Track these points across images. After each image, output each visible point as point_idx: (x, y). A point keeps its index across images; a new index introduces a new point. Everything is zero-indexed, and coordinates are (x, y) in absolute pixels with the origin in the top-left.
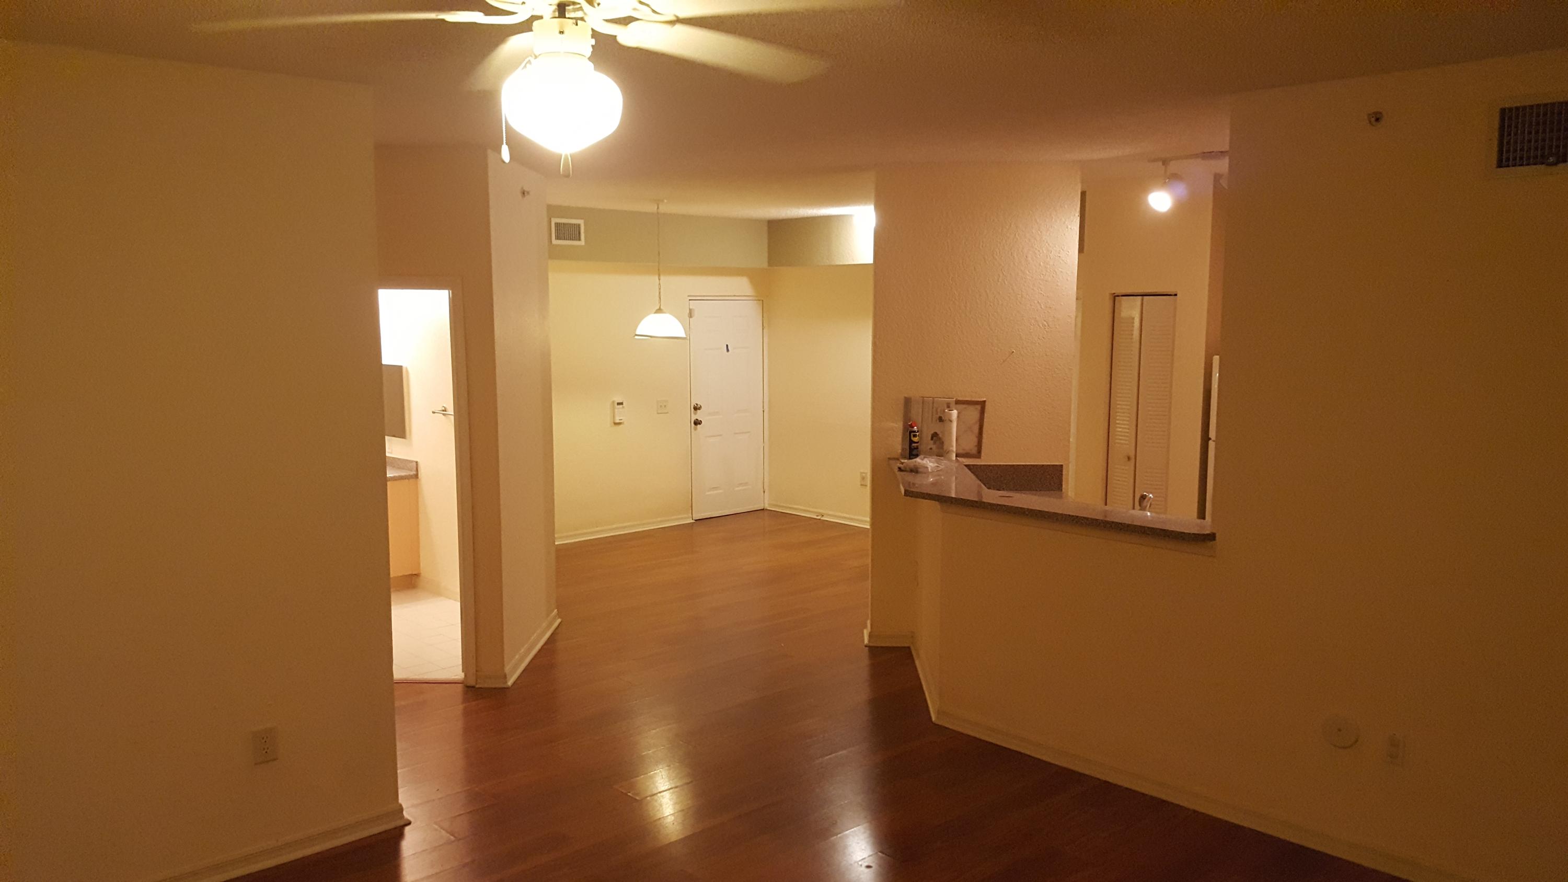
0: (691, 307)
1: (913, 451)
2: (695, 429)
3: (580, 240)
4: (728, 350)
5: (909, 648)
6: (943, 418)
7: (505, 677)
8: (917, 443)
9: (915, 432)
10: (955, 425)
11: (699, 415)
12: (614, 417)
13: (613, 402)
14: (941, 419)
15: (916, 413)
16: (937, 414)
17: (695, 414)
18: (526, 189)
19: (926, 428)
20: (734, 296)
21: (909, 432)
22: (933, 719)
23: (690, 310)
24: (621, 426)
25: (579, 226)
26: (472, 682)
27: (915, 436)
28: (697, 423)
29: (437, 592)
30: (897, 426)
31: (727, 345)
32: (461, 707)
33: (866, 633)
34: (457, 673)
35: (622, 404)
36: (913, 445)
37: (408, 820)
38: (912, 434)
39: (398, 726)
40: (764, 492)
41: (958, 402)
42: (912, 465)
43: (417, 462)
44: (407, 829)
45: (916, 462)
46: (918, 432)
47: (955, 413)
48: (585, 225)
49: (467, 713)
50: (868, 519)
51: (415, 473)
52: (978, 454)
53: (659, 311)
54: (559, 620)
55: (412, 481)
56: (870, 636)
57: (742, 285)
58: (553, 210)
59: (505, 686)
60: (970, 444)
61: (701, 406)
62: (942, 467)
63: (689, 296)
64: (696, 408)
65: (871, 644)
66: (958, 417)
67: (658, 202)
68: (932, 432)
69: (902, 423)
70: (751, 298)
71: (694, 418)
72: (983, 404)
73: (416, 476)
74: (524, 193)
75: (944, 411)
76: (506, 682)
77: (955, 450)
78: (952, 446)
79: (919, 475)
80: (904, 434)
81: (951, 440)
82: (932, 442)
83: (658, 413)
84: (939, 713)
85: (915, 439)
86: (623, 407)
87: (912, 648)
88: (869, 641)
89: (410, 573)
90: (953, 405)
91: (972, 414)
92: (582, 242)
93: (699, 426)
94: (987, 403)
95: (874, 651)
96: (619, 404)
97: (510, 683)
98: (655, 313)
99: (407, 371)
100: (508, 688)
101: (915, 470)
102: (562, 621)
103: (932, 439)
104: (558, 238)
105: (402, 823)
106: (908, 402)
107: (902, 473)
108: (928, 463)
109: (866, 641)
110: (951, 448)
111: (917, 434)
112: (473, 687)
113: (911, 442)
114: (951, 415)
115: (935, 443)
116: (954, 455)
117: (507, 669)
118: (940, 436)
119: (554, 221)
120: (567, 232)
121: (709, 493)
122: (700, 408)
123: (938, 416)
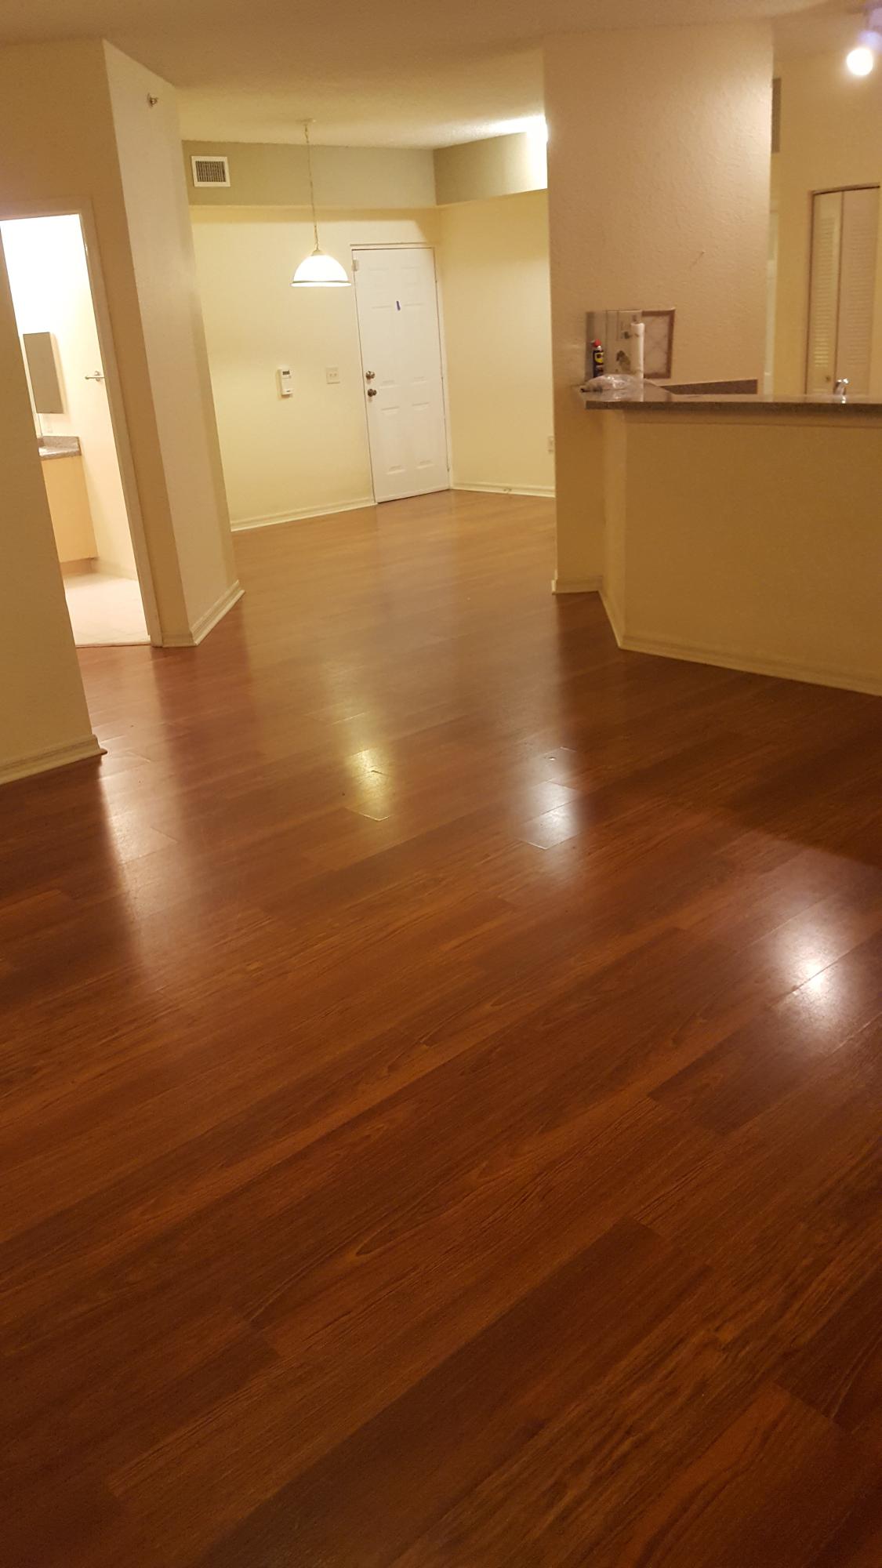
0: (355, 259)
1: (597, 370)
2: (370, 401)
3: (224, 181)
4: (399, 308)
5: (597, 592)
6: (629, 334)
7: (191, 635)
8: (602, 364)
9: (598, 351)
10: (641, 340)
11: (373, 385)
12: (281, 390)
13: (279, 371)
14: (627, 336)
15: (599, 327)
16: (622, 329)
17: (369, 383)
18: (153, 96)
19: (611, 346)
20: (402, 243)
21: (593, 352)
22: (620, 644)
23: (354, 262)
24: (290, 398)
25: (223, 163)
26: (159, 643)
27: (599, 356)
28: (371, 393)
29: (116, 573)
30: (579, 347)
31: (398, 302)
32: (151, 662)
33: (553, 583)
34: (144, 637)
35: (288, 373)
36: (598, 366)
37: (103, 750)
38: (596, 354)
39: (84, 681)
40: (448, 470)
41: (645, 314)
42: (595, 385)
43: (78, 438)
44: (104, 758)
45: (600, 380)
46: (602, 351)
47: (641, 326)
48: (229, 162)
49: (157, 667)
50: (553, 488)
51: (78, 449)
52: (667, 374)
53: (317, 252)
54: (242, 592)
55: (75, 458)
56: (558, 583)
57: (408, 230)
58: (190, 147)
59: (191, 644)
60: (658, 364)
61: (374, 375)
62: (627, 384)
63: (351, 245)
64: (369, 377)
65: (558, 592)
66: (646, 331)
67: (306, 122)
68: (618, 351)
69: (585, 344)
70: (420, 246)
71: (368, 387)
72: (671, 314)
73: (79, 453)
74: (151, 102)
75: (630, 326)
76: (193, 641)
77: (642, 368)
78: (639, 365)
79: (604, 393)
80: (587, 357)
81: (638, 358)
82: (618, 363)
83: (329, 383)
84: (626, 638)
85: (600, 360)
86: (290, 377)
87: (600, 592)
88: (557, 589)
89: (87, 557)
90: (639, 318)
91: (661, 324)
92: (227, 184)
93: (373, 397)
94: (676, 313)
95: (562, 598)
96: (285, 373)
97: (197, 642)
98: (313, 255)
99: (55, 339)
100: (195, 647)
101: (598, 390)
102: (244, 594)
103: (618, 359)
104: (200, 179)
105: (99, 752)
106: (590, 317)
107: (585, 393)
108: (612, 380)
109: (554, 589)
110: (638, 368)
111: (602, 354)
112: (161, 647)
113: (596, 363)
114: (636, 328)
115: (621, 364)
116: (642, 376)
117: (193, 629)
118: (627, 355)
119: (195, 159)
120: (209, 172)
121: (392, 473)
122: (373, 376)
123: (623, 331)
